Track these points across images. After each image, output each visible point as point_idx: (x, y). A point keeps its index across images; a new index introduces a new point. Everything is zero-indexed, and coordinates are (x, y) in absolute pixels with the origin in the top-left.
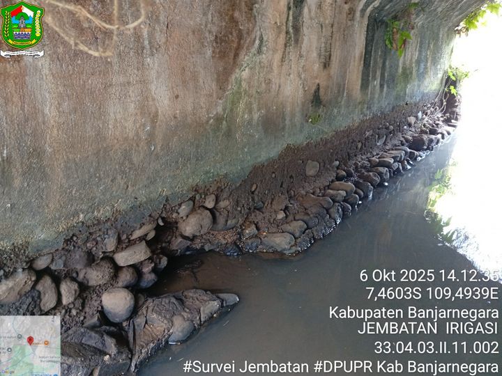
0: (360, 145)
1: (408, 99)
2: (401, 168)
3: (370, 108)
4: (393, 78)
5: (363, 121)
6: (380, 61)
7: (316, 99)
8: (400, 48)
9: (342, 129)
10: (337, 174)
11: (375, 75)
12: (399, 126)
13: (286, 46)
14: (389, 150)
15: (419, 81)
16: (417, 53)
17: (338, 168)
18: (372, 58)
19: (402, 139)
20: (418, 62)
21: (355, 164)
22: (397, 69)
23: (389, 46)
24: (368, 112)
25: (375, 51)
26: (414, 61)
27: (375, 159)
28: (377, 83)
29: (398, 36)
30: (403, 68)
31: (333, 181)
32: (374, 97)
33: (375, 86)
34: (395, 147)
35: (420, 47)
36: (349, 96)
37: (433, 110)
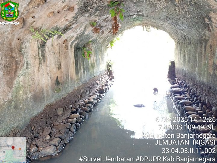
0: (79, 96)
1: (95, 75)
2: (97, 102)
3: (81, 81)
4: (88, 68)
5: (79, 87)
6: (82, 63)
7: (57, 82)
8: (88, 57)
9: (71, 92)
10: (72, 111)
11: (81, 68)
12: (94, 85)
13: (39, 64)
14: (91, 96)
15: (98, 67)
16: (95, 57)
17: (72, 108)
18: (78, 62)
19: (96, 90)
20: (96, 60)
21: (79, 104)
22: (89, 65)
23: (84, 57)
24: (81, 83)
25: (79, 60)
26: (94, 60)
27: (87, 101)
28: (82, 71)
29: (87, 53)
30: (91, 63)
31: (70, 115)
32: (82, 77)
33: (81, 72)
34: (93, 94)
35: (96, 55)
36: (71, 78)
37: (105, 76)
